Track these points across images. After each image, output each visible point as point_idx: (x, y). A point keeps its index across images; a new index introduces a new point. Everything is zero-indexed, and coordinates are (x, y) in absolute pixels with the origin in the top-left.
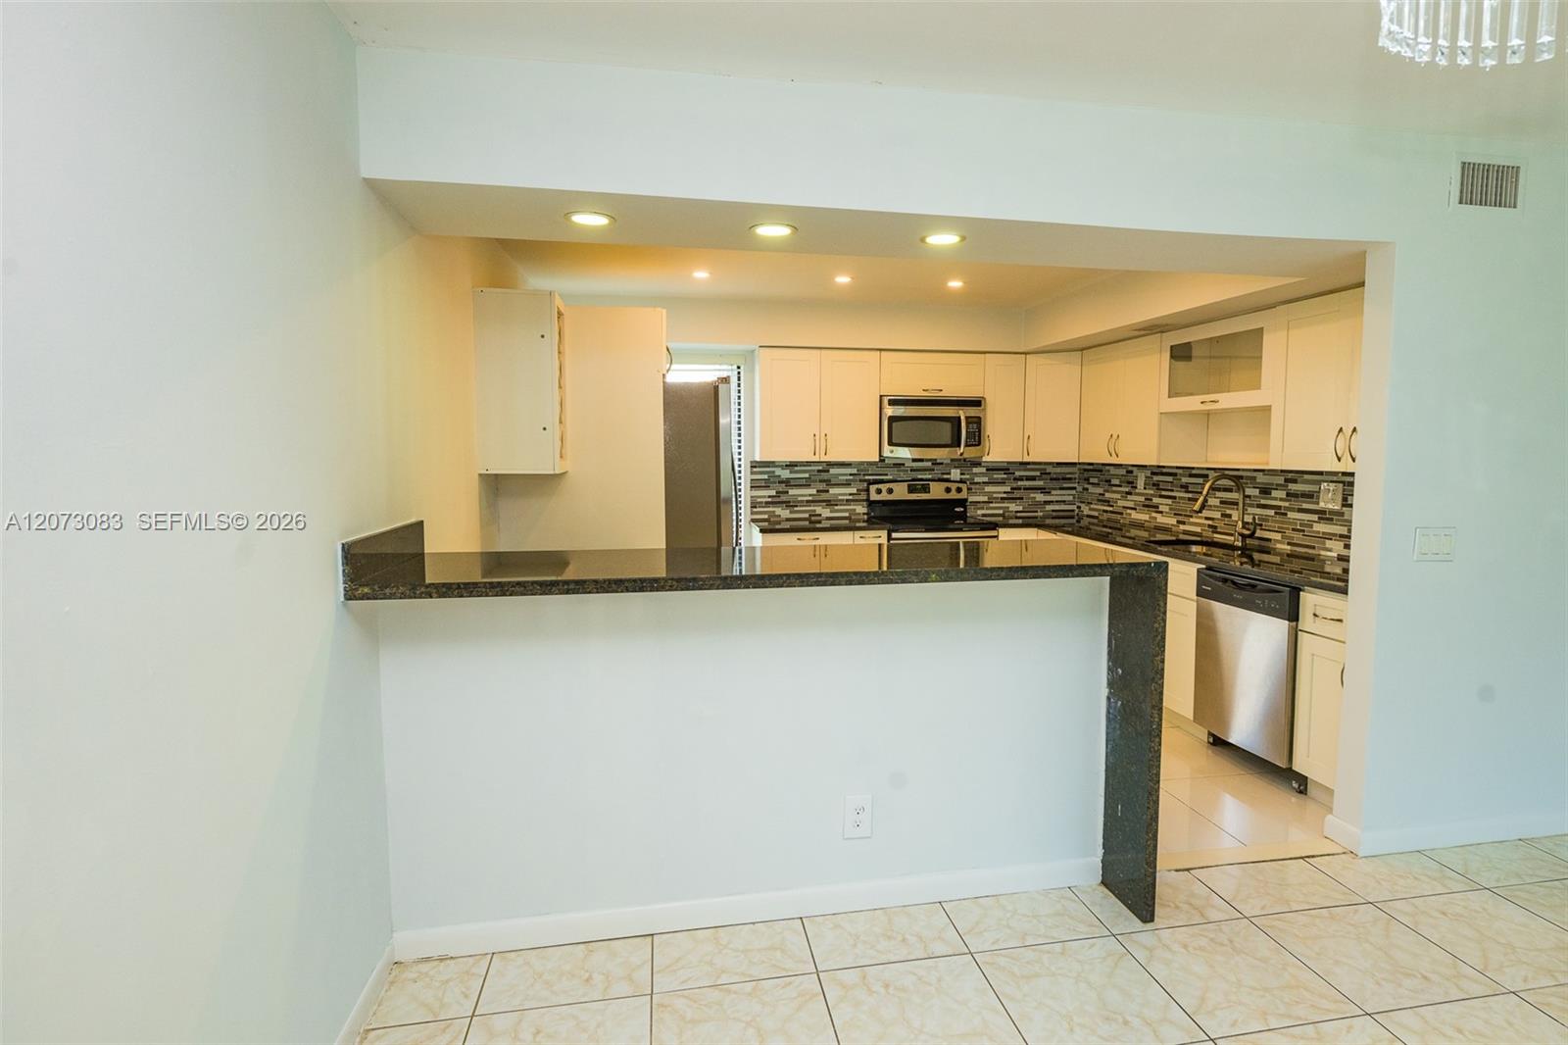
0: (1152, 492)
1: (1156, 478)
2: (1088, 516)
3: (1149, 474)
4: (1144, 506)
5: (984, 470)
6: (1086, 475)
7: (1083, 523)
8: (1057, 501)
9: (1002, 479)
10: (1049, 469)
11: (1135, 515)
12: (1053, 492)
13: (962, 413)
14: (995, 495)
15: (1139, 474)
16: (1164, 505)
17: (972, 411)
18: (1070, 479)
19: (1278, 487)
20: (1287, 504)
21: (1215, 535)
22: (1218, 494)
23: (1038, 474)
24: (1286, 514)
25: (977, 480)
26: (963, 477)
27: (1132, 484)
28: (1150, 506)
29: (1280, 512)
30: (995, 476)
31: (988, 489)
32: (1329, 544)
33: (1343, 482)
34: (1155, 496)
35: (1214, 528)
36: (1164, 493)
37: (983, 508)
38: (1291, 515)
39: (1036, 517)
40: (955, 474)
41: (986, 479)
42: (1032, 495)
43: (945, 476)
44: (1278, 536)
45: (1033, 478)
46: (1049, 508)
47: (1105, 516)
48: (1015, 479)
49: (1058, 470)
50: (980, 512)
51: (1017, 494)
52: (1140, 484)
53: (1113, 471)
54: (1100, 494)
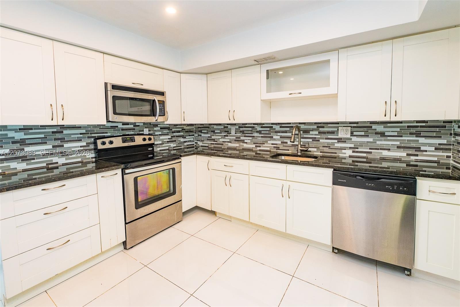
0: (240, 135)
1: (241, 129)
2: (202, 146)
3: (237, 127)
4: (235, 141)
5: (159, 129)
6: (199, 129)
7: (199, 149)
8: (188, 141)
9: (167, 132)
10: (185, 127)
11: (230, 145)
12: (187, 137)
14: (165, 140)
15: (232, 128)
16: (247, 140)
17: (160, 98)
18: (192, 131)
19: (313, 130)
20: (319, 136)
21: (278, 151)
22: (279, 134)
23: (181, 129)
24: (319, 141)
25: (156, 133)
26: (150, 132)
27: (228, 132)
28: (238, 140)
29: (314, 139)
30: (164, 131)
31: (162, 137)
32: (343, 151)
33: (351, 127)
34: (242, 136)
35: (278, 148)
36: (247, 135)
37: (160, 147)
38: (321, 141)
39: (181, 149)
40: (146, 131)
41: (160, 133)
42: (179, 139)
43: (141, 132)
44: (315, 150)
45: (179, 132)
46: (186, 144)
47: (213, 146)
48: (172, 132)
49: (188, 128)
50: (159, 149)
51: (174, 139)
52: (233, 132)
53: (215, 127)
54: (208, 137)
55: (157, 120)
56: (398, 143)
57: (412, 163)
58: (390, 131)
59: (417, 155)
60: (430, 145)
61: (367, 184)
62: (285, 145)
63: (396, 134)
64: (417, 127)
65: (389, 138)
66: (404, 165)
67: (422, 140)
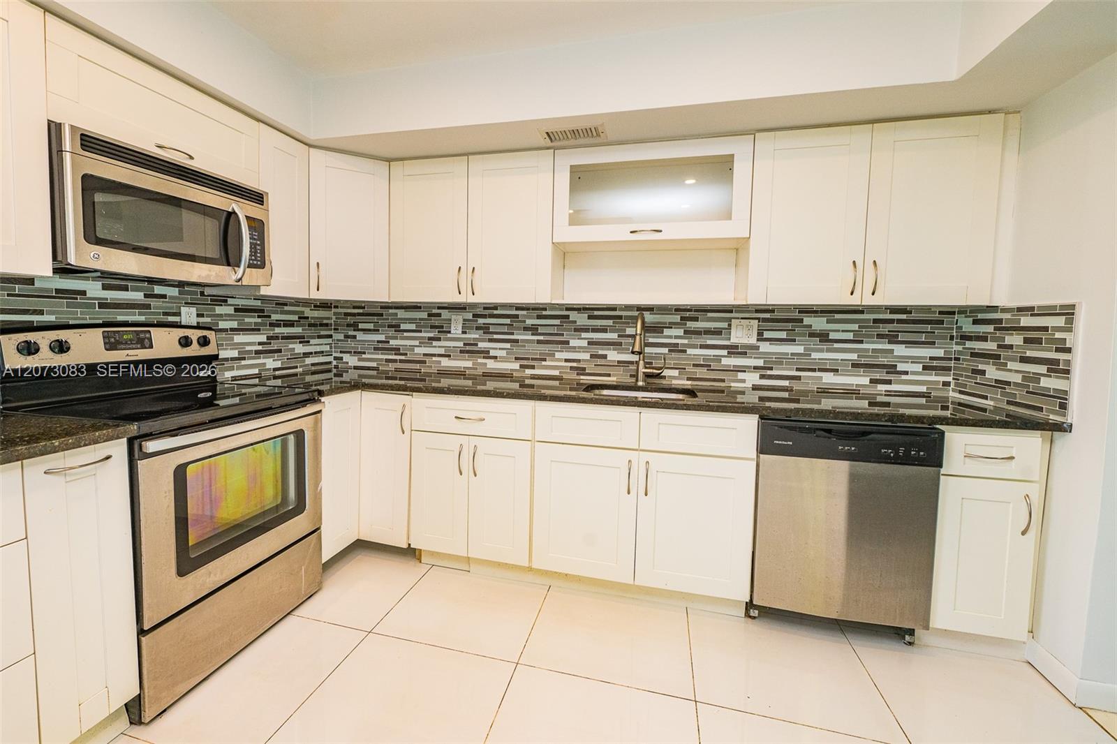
0: (477, 336)
1: (481, 321)
2: (356, 368)
3: (470, 316)
4: (461, 352)
5: (230, 310)
6: (350, 320)
8: (316, 353)
9: (256, 324)
10: (308, 312)
11: (445, 363)
12: (312, 341)
13: (243, 209)
14: (248, 348)
15: (453, 317)
16: (498, 350)
17: (252, 209)
18: (327, 325)
19: (671, 326)
20: (686, 341)
21: (582, 377)
22: (584, 335)
23: (295, 318)
24: (685, 351)
25: (222, 325)
26: (201, 320)
27: (442, 330)
28: (470, 350)
29: (674, 348)
30: (247, 320)
31: (239, 338)
32: (741, 376)
33: (758, 319)
34: (483, 340)
35: (581, 371)
36: (495, 336)
37: (232, 369)
38: (690, 351)
39: (296, 375)
40: (189, 315)
41: (234, 324)
42: (291, 346)
43: (171, 319)
44: (675, 373)
45: (290, 324)
46: (309, 361)
47: (391, 366)
48: (272, 325)
49: (316, 314)
50: (228, 375)
51: (275, 345)
52: (456, 329)
53: (401, 314)
54: (378, 342)
55: (240, 280)
56: (854, 356)
57: (879, 399)
58: (838, 331)
59: (889, 382)
60: (915, 360)
61: (840, 448)
62: (599, 362)
63: (850, 336)
64: (891, 321)
65: (836, 345)
66: (865, 404)
67: (900, 350)
